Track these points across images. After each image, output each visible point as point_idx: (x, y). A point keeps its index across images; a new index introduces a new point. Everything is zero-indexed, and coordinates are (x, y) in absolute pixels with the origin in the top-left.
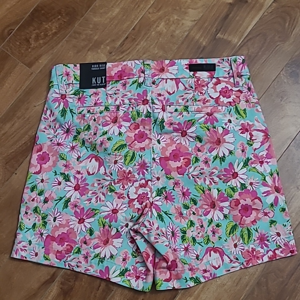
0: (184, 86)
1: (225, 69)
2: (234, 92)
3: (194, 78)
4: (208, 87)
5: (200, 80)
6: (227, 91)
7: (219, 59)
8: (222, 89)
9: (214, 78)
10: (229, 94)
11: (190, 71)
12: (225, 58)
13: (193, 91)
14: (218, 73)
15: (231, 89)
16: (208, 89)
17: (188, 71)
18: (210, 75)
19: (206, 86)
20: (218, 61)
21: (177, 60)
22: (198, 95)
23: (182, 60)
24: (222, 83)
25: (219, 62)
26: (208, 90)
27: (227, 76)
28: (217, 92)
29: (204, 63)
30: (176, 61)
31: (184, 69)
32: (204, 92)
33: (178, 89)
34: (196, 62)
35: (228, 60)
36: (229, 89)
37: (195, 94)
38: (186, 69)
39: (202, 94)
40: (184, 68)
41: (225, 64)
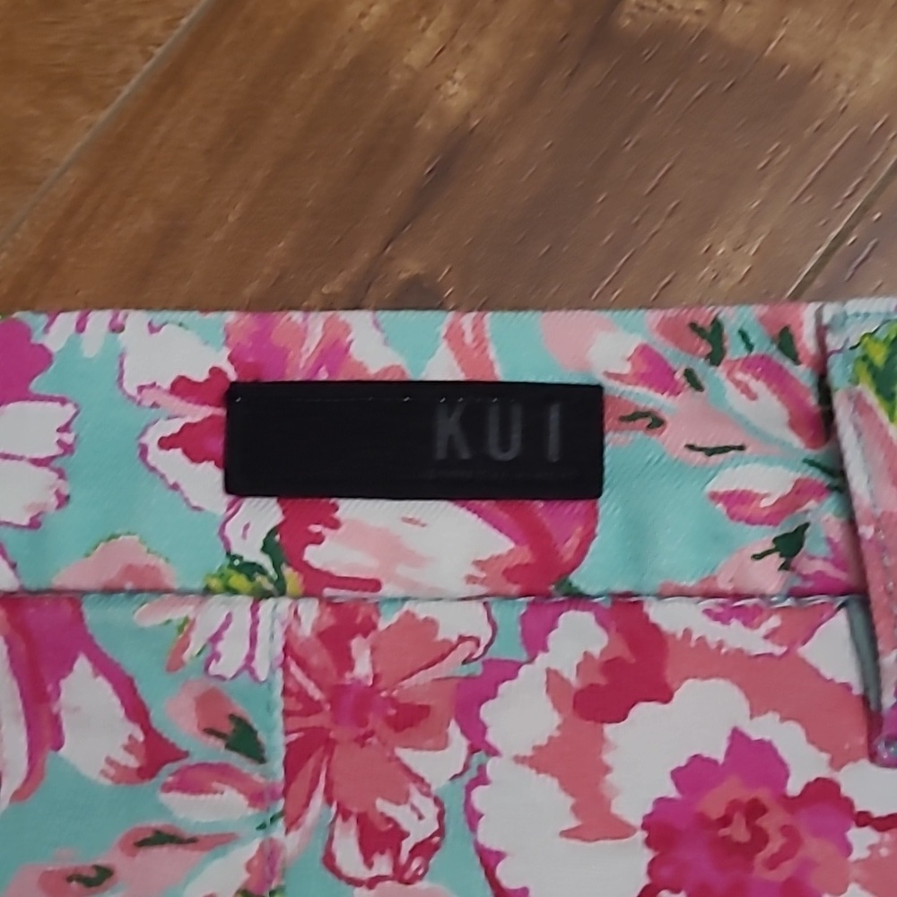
0: (136, 710)
1: (734, 476)
2: (862, 840)
3: (282, 592)
4: (479, 743)
5: (368, 628)
6: (754, 810)
7: (652, 317)
8: (694, 774)
9: (578, 599)
10: (786, 870)
11: (239, 486)
12: (736, 318)
13: (257, 797)
14: (638, 537)
15: (824, 793)
16: (481, 779)
17: (206, 480)
18: (525, 555)
19: (454, 730)
20: (645, 352)
21: (67, 320)
22: (329, 861)
23: (136, 320)
24: (690, 693)
25: (653, 371)
26: (480, 796)
27: (768, 577)
28: (621, 830)
29: (442, 367)
30: (57, 333)
31: (156, 456)
32: (416, 822)
33: (50, 759)
34: (335, 349)
35: (786, 340)
36: (794, 787)
37: (289, 842)
38: (174, 463)
39: (383, 865)
40: (151, 439)
41: (734, 399)
